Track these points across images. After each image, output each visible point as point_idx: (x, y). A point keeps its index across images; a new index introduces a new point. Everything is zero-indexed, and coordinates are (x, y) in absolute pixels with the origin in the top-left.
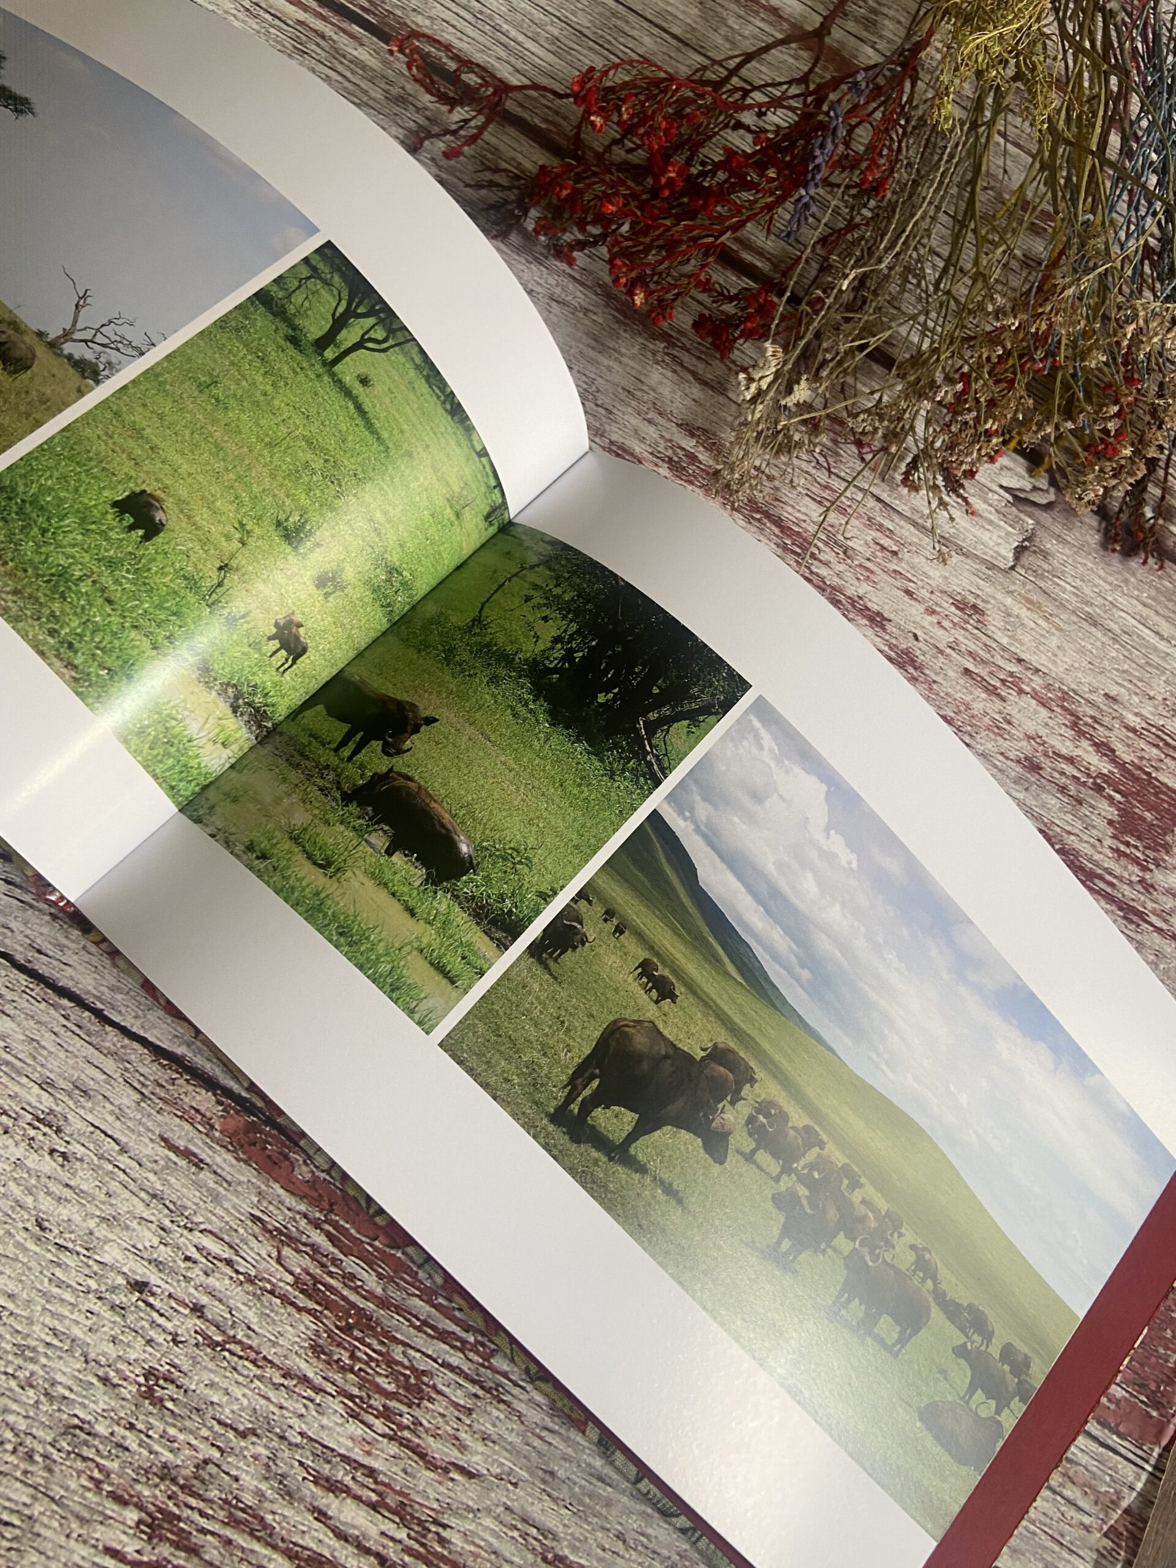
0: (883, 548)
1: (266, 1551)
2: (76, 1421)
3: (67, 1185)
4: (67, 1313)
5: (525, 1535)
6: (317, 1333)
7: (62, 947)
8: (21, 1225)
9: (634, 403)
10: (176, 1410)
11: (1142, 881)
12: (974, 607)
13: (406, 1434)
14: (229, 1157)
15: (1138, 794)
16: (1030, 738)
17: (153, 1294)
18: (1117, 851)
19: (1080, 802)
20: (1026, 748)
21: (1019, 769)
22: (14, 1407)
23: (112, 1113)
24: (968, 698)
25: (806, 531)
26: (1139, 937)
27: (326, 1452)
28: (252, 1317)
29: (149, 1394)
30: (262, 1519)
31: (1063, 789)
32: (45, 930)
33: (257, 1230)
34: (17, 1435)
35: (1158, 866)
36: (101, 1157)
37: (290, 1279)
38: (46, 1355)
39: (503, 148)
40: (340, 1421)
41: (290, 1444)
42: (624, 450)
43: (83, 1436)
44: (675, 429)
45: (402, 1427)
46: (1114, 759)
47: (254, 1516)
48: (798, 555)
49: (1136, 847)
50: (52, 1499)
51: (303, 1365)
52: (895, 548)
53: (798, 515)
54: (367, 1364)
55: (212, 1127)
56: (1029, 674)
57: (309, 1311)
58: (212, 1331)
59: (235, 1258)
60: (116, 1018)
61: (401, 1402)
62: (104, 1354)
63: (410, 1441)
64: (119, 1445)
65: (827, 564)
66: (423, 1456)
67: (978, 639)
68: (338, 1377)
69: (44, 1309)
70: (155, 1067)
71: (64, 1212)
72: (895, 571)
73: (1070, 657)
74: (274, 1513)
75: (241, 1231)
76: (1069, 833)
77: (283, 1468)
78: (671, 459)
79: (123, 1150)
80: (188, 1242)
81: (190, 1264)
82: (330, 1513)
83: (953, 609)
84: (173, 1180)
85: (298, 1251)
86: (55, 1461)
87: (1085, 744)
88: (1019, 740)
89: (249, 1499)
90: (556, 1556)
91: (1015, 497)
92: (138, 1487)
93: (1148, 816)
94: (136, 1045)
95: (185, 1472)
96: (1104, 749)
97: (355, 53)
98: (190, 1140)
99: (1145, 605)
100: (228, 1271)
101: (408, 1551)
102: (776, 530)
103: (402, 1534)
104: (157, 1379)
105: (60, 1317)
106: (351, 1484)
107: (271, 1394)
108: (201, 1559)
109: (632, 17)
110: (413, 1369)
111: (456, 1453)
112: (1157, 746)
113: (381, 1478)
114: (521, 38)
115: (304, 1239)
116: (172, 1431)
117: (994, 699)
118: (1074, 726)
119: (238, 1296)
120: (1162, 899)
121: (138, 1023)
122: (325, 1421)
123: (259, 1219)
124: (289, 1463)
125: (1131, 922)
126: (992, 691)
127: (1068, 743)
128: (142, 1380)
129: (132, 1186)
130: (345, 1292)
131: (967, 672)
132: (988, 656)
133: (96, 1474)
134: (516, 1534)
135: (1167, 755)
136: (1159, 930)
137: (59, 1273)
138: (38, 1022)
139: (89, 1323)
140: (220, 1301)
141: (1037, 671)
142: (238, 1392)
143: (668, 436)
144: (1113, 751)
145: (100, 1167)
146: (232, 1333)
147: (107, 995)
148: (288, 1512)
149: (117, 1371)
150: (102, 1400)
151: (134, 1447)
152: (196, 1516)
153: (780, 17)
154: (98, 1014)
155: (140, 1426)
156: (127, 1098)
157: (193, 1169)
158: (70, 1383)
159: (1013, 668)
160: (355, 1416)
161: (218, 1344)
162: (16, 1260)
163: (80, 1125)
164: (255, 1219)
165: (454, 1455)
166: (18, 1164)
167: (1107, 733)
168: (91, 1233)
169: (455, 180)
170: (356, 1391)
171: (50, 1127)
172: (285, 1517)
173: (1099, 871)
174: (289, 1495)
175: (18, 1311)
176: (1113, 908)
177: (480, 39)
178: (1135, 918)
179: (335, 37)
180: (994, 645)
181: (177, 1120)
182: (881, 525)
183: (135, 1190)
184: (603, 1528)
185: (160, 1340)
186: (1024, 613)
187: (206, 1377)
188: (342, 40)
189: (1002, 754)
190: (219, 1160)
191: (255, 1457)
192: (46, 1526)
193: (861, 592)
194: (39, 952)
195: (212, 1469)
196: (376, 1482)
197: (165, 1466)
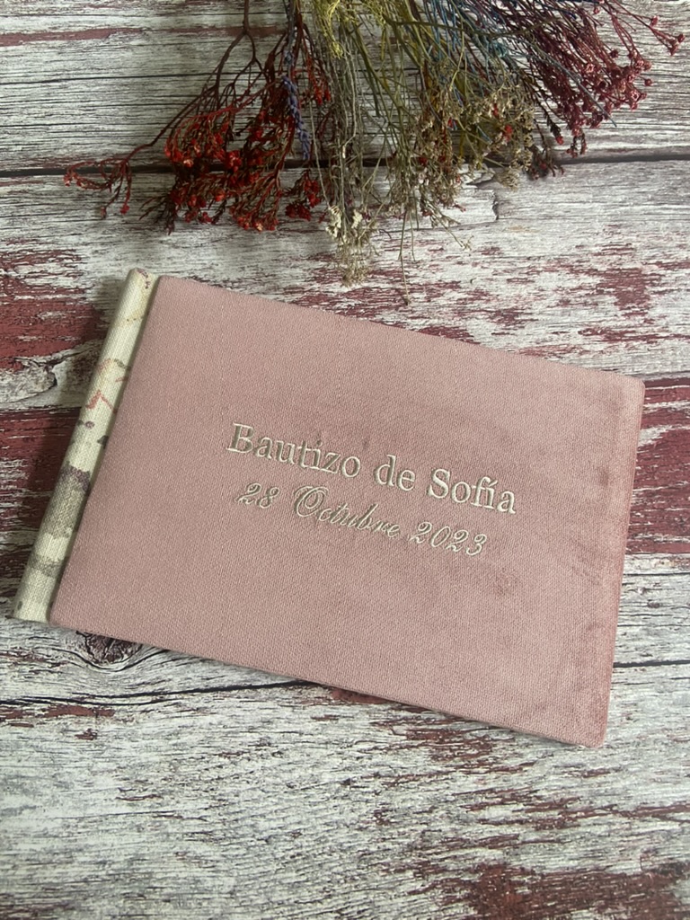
0: (435, 251)
1: (472, 850)
2: (361, 853)
3: (289, 763)
4: (326, 814)
5: (570, 773)
6: (430, 751)
7: (215, 671)
8: (282, 792)
9: (282, 264)
10: (397, 820)
11: (646, 321)
12: (493, 248)
13: (494, 766)
14: (345, 707)
15: (619, 282)
16: (556, 291)
17: (355, 782)
18: (626, 315)
19: (596, 304)
20: (557, 296)
21: (560, 308)
22: (333, 864)
23: (285, 722)
24: (517, 292)
25: (396, 267)
26: (659, 347)
27: (468, 795)
28: (400, 763)
29: (382, 822)
30: (462, 839)
31: (585, 304)
32: (204, 669)
33: (377, 728)
34: (342, 875)
35: (648, 309)
36: (294, 743)
37: (404, 738)
38: (330, 836)
39: (140, 186)
40: (464, 779)
41: (451, 802)
42: (293, 288)
43: (368, 857)
44: (308, 263)
45: (491, 764)
46: (599, 274)
47: (458, 840)
48: (400, 281)
49: (634, 307)
50: (374, 889)
51: (434, 767)
52: (440, 247)
53: (388, 263)
54: (459, 749)
55: (330, 700)
56: (536, 261)
57: (421, 745)
58: (388, 780)
59: (377, 745)
60: (259, 684)
61: (483, 755)
62: (353, 819)
63: (497, 768)
64: (385, 850)
65: (415, 276)
66: (507, 770)
67: (504, 262)
68: (451, 763)
69: (316, 818)
70: (289, 692)
71: (296, 775)
72: (447, 258)
73: (549, 242)
74: (464, 834)
75: (371, 732)
76: (600, 322)
77: (456, 813)
78: (315, 278)
79: (301, 734)
80: (354, 751)
81: (360, 760)
82: (487, 818)
83: (484, 256)
84: (330, 732)
85: (400, 725)
86: (364, 874)
87: (582, 276)
88: (552, 295)
89: (451, 835)
90: (588, 772)
91: (477, 185)
92: (404, 861)
93: (630, 289)
94: (275, 689)
95: (417, 843)
96: (592, 272)
97: (45, 189)
98: (325, 711)
99: (567, 193)
100: (378, 751)
101: (528, 811)
102: (383, 277)
103: (521, 806)
104: (380, 814)
105: (325, 817)
106: (487, 801)
107: (430, 788)
108: (449, 871)
109: (152, 80)
110: (479, 738)
111: (519, 759)
112: (614, 254)
113: (497, 790)
114: (111, 127)
115: (398, 718)
116: (401, 830)
117: (528, 284)
118: (572, 271)
119: (388, 759)
120: (659, 322)
121: (269, 679)
122: (459, 783)
123: (375, 723)
124: (456, 809)
125: (652, 342)
126: (526, 281)
127: (574, 281)
128: (375, 818)
129: (315, 745)
130: (430, 727)
131: (509, 281)
132: (513, 267)
133: (384, 868)
134: (566, 775)
135: (621, 255)
136: (667, 338)
137: (311, 800)
138: (229, 707)
139: (338, 811)
140: (383, 765)
141: (539, 257)
142: (416, 796)
143: (307, 268)
144: (596, 270)
145: (297, 747)
146: (397, 775)
147: (248, 677)
148: (470, 830)
149: (363, 822)
150: (365, 837)
151: (391, 846)
152: (435, 856)
153: (218, 29)
154: (250, 687)
155: (387, 837)
156: (287, 712)
157: (334, 722)
158: (348, 840)
159: (528, 264)
160: (469, 773)
161: (394, 783)
162: (290, 807)
163: (277, 736)
164: (373, 724)
165: (519, 761)
166: (263, 769)
167: (588, 264)
168: (312, 775)
169: (132, 217)
170: (462, 763)
171: (265, 745)
172: (470, 832)
173: (624, 330)
174: (466, 822)
175: (306, 827)
176: (641, 342)
177: (94, 141)
178: (653, 340)
179: (30, 188)
180: (513, 260)
181: (314, 707)
182: (427, 241)
183: (318, 746)
184: (599, 748)
185: (370, 797)
186: (516, 235)
187: (399, 799)
188: (34, 187)
189: (548, 307)
190: (342, 711)
191: (441, 817)
192: (379, 901)
193: (439, 278)
194: (208, 679)
195: (429, 833)
196: (496, 793)
197: (408, 845)
